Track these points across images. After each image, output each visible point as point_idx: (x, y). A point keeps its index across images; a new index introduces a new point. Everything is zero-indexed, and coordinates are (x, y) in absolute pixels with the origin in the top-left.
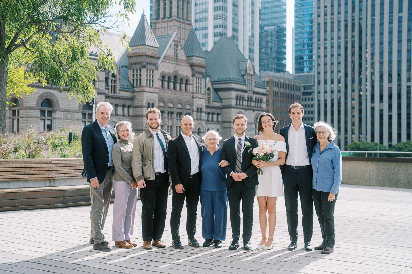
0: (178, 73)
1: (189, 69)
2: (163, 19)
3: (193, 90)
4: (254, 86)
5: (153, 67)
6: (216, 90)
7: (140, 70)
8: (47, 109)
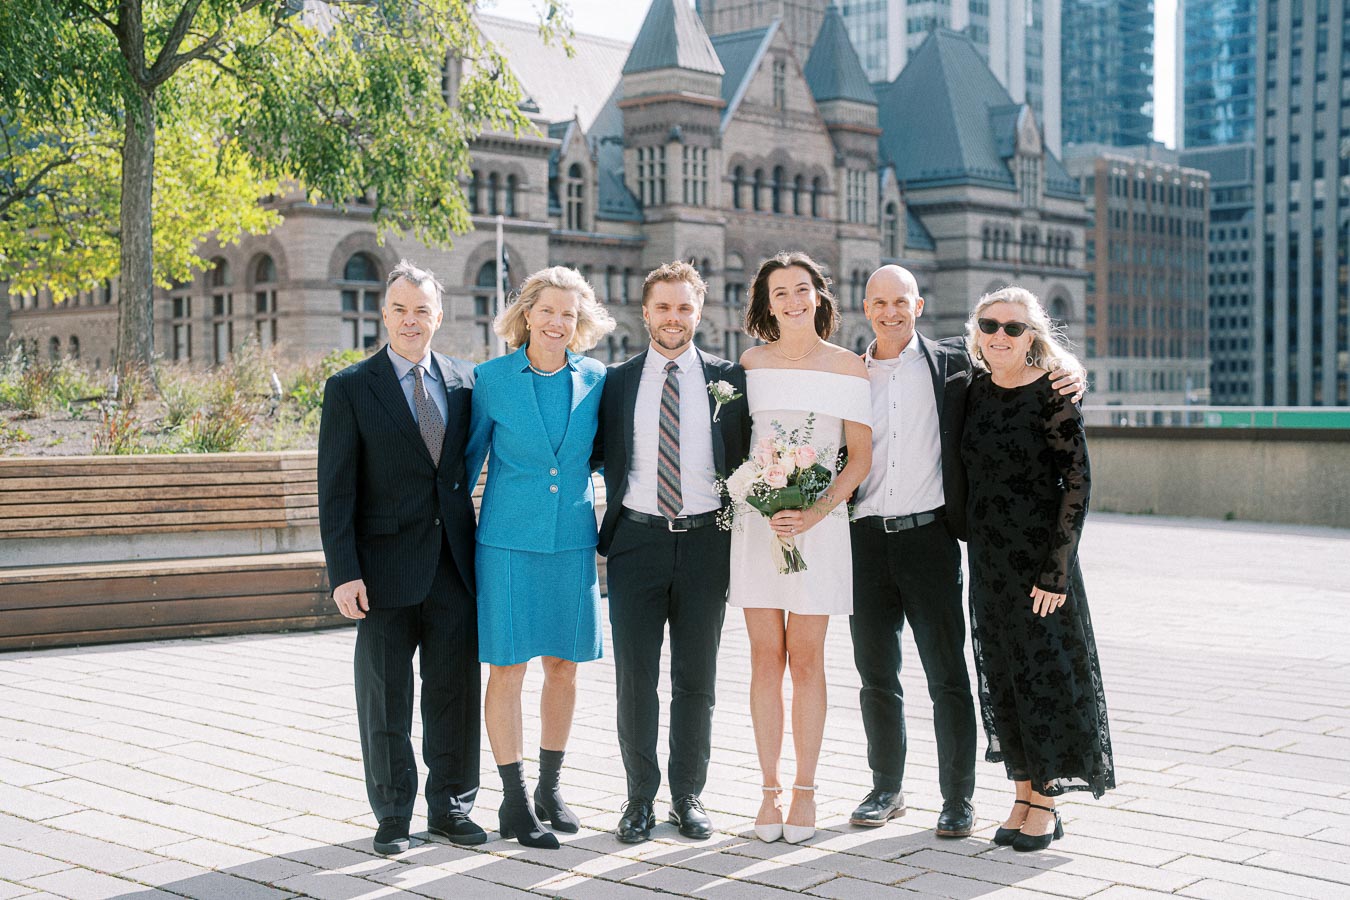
0: (788, 157)
1: (823, 141)
3: (838, 213)
4: (1045, 195)
5: (706, 140)
6: (916, 211)
7: (662, 149)
8: (361, 286)
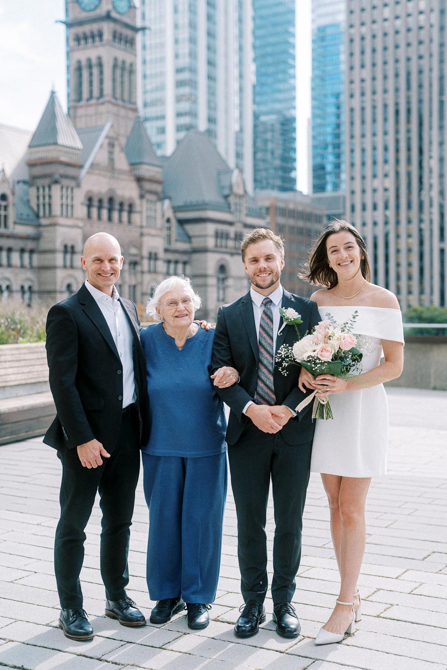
0: (116, 193)
1: (134, 185)
2: (88, 100)
3: (141, 222)
4: (246, 215)
5: (72, 183)
6: (182, 222)
7: (50, 187)
